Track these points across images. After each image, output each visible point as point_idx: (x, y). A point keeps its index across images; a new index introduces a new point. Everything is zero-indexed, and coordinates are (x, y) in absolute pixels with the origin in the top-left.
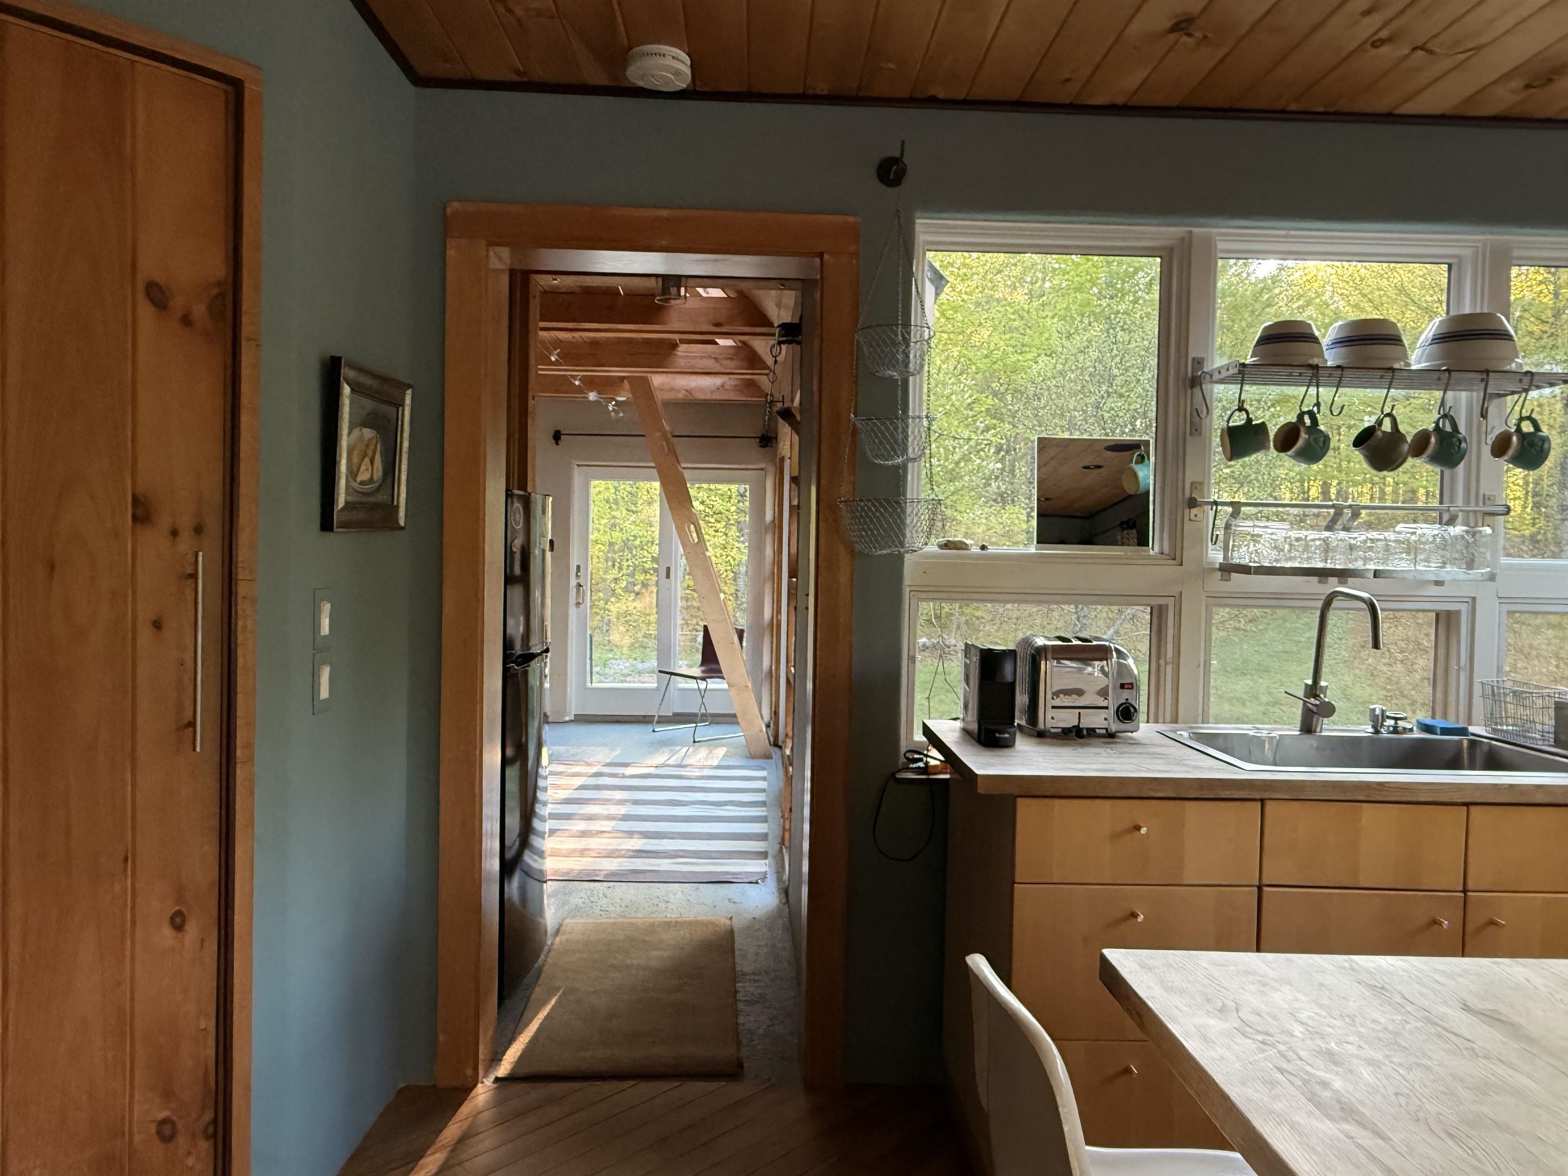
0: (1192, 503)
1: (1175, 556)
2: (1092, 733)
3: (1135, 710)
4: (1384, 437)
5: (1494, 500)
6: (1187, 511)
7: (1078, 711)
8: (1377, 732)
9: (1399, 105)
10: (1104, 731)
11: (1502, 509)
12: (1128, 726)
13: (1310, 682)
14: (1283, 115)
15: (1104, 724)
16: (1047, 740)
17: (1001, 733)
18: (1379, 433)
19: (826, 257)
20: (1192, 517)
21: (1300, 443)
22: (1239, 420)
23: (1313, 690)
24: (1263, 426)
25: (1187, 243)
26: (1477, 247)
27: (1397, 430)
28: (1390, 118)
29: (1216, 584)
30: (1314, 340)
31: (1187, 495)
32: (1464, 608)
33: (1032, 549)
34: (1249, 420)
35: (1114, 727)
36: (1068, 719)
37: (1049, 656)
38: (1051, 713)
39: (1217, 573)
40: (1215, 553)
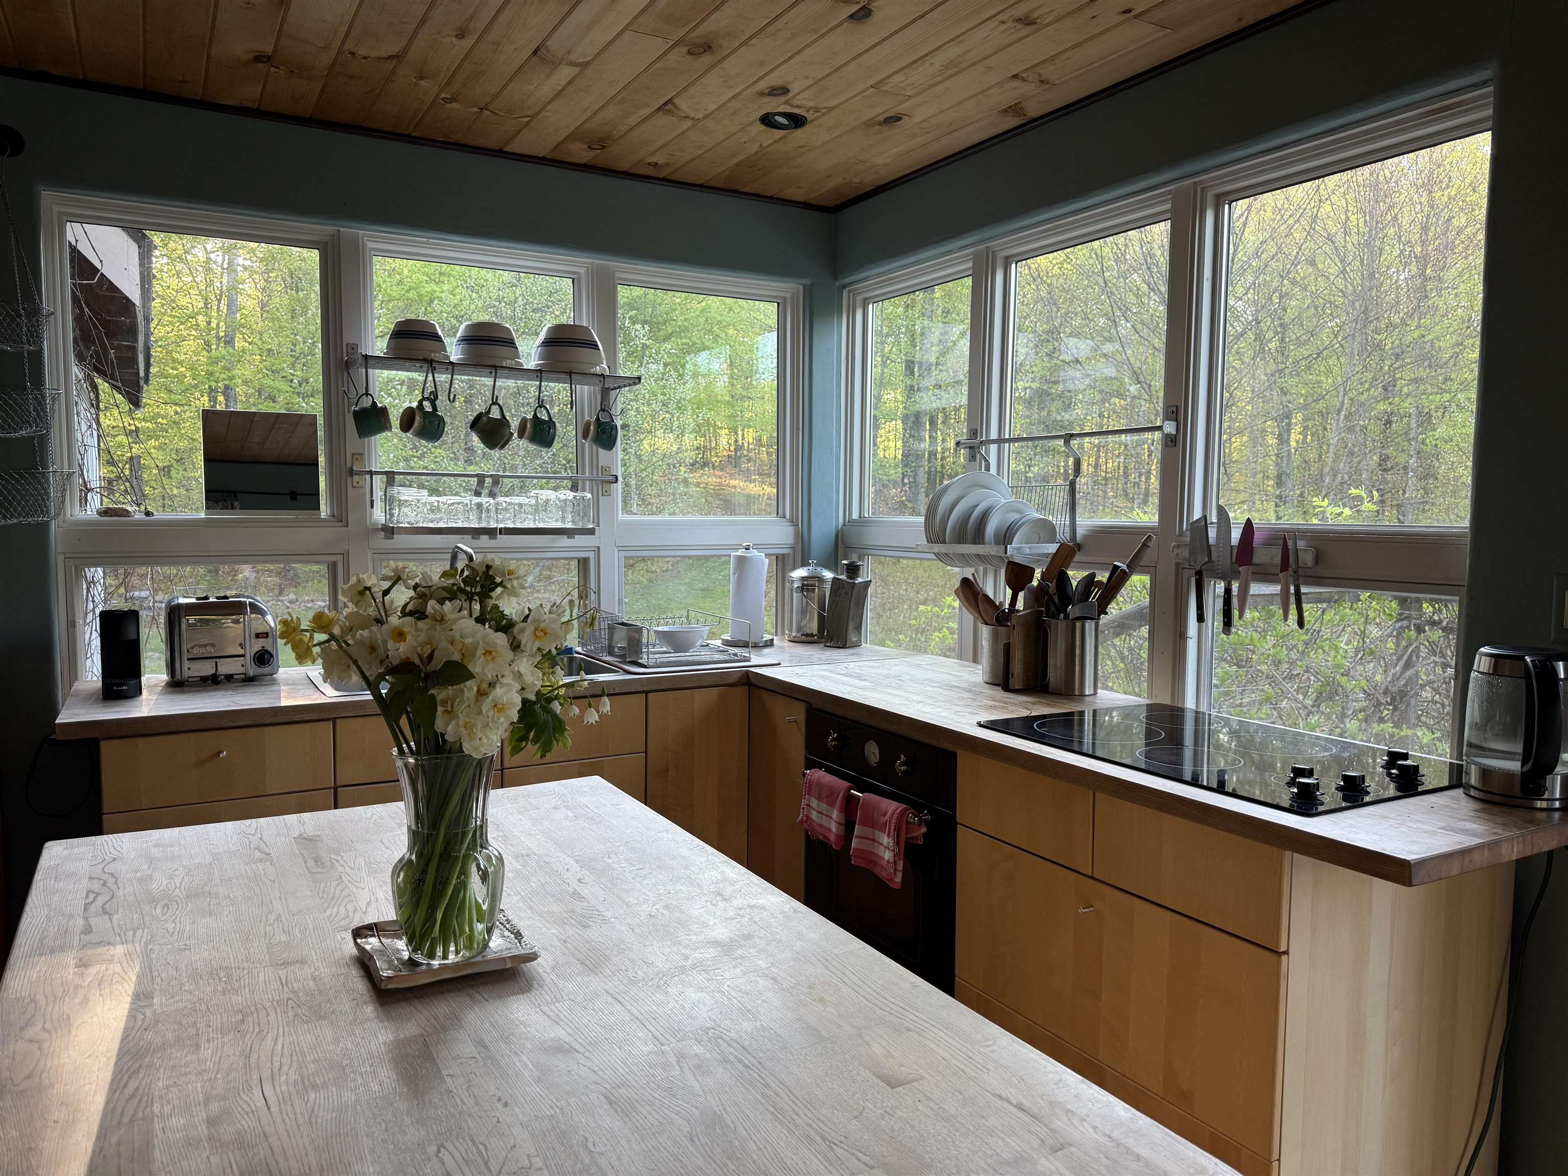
0: (351, 472)
1: (340, 517)
2: (229, 678)
3: (272, 656)
4: (487, 423)
5: (610, 471)
6: (349, 480)
7: (214, 660)
10: (243, 676)
11: (611, 478)
12: (266, 670)
14: (408, 139)
15: (242, 670)
17: (121, 685)
18: (485, 418)
20: (355, 484)
21: (416, 425)
22: (366, 403)
24: (387, 409)
25: (337, 239)
26: (588, 268)
27: (503, 416)
28: (500, 153)
29: (380, 541)
30: (438, 338)
31: (349, 464)
32: (591, 555)
33: (202, 515)
34: (374, 404)
35: (253, 671)
36: (207, 669)
37: (182, 613)
38: (188, 664)
39: (382, 534)
40: (378, 515)
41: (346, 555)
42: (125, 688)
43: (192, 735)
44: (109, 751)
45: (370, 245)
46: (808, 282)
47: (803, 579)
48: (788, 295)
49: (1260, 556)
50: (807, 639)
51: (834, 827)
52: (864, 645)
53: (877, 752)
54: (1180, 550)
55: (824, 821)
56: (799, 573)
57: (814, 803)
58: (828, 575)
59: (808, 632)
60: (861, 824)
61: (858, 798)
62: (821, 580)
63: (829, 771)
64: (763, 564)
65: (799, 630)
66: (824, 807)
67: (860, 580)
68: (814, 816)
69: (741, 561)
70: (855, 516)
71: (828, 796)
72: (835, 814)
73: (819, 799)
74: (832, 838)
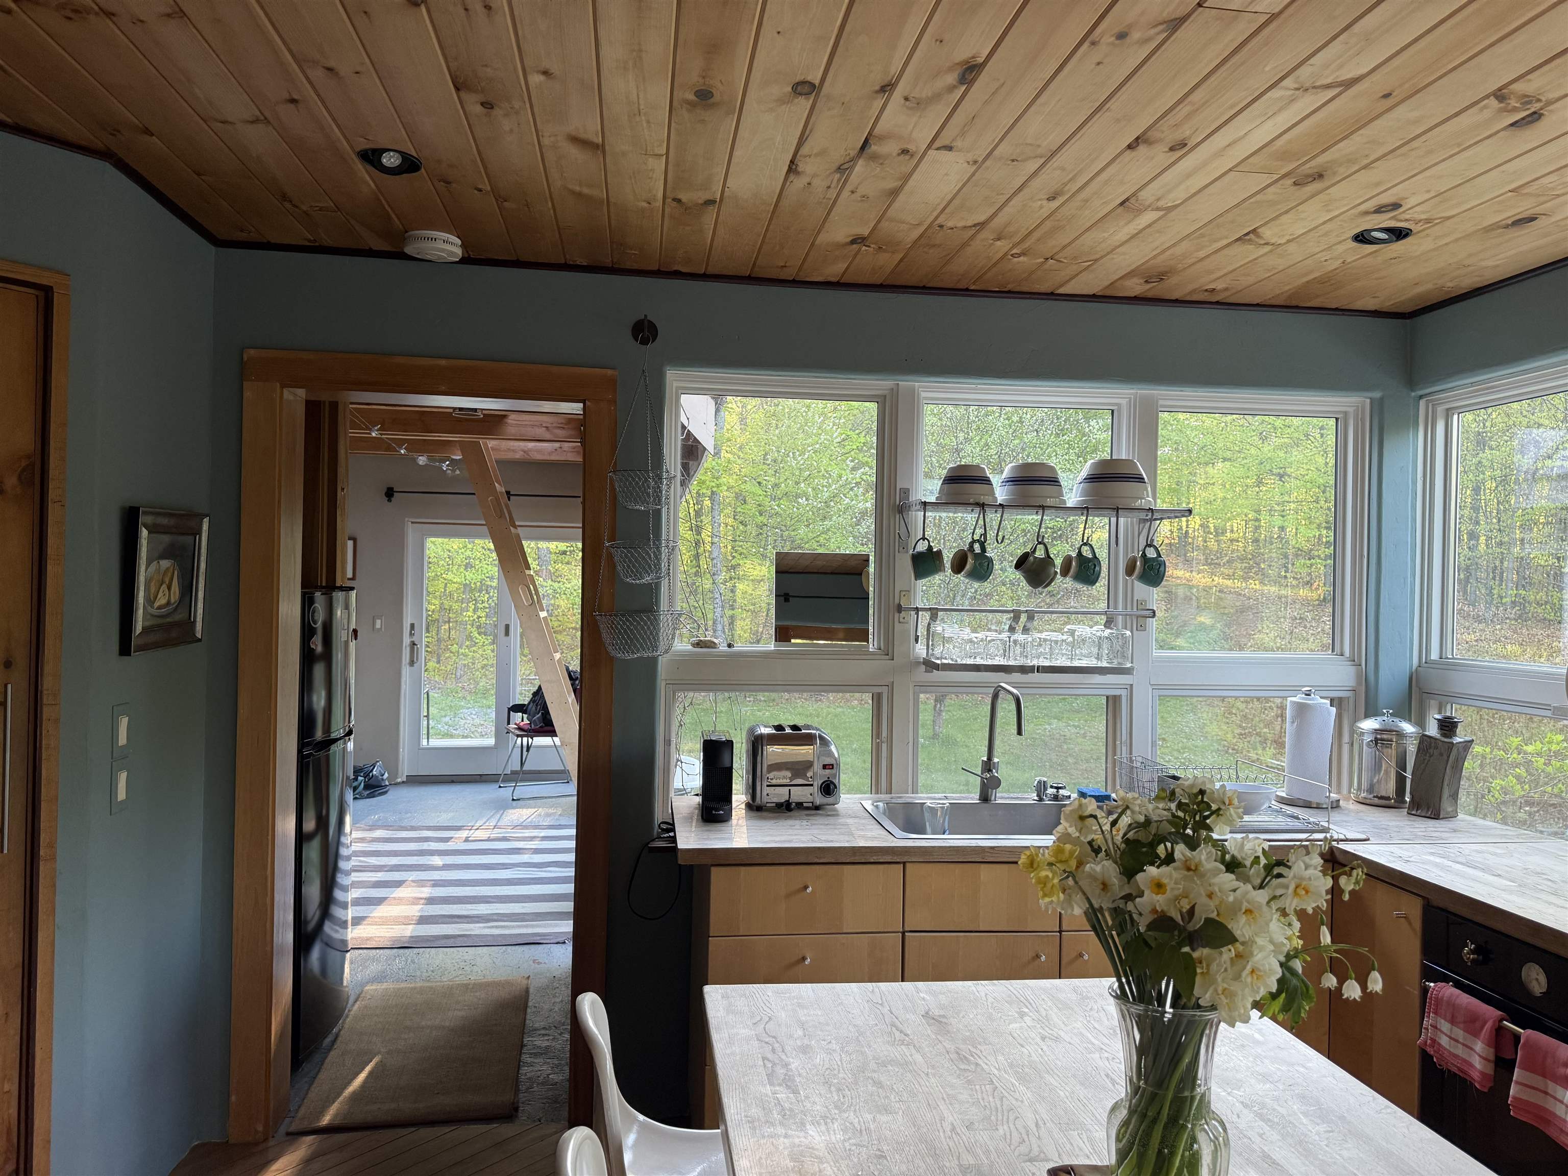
0: (899, 609)
1: (887, 651)
2: (800, 805)
3: (836, 787)
4: (1034, 562)
5: (1146, 605)
6: (897, 615)
7: (787, 788)
8: (1041, 800)
9: (1061, 286)
10: (810, 805)
11: (1148, 613)
12: (830, 800)
13: (985, 759)
14: (966, 292)
15: (810, 799)
17: (717, 810)
18: (1031, 558)
19: (588, 403)
20: (901, 620)
21: (968, 567)
22: (922, 547)
23: (988, 766)
24: (939, 553)
25: (895, 393)
26: (1130, 398)
27: (1049, 557)
28: (1052, 296)
29: (921, 675)
30: (987, 481)
31: (897, 601)
32: (1123, 693)
33: (772, 646)
34: (930, 548)
35: (819, 799)
36: (780, 796)
37: (765, 742)
38: (766, 790)
39: (923, 667)
40: (920, 650)
41: (891, 687)
42: (721, 812)
43: (783, 868)
44: (718, 876)
45: (923, 395)
46: (1377, 395)
47: (1376, 731)
48: (1351, 410)
50: (1383, 803)
51: (1477, 1063)
52: (1461, 816)
53: (1543, 978)
55: (1460, 1051)
56: (1369, 725)
57: (1445, 1026)
58: (1408, 728)
59: (1383, 794)
60: (1524, 1068)
61: (1517, 1037)
62: (1400, 734)
63: (1458, 985)
64: (1329, 713)
65: (1370, 790)
66: (1459, 1033)
67: (1457, 740)
68: (1444, 1041)
69: (1301, 709)
70: (1434, 656)
71: (1472, 1024)
72: (1479, 1046)
73: (1453, 1021)
74: (1476, 1075)
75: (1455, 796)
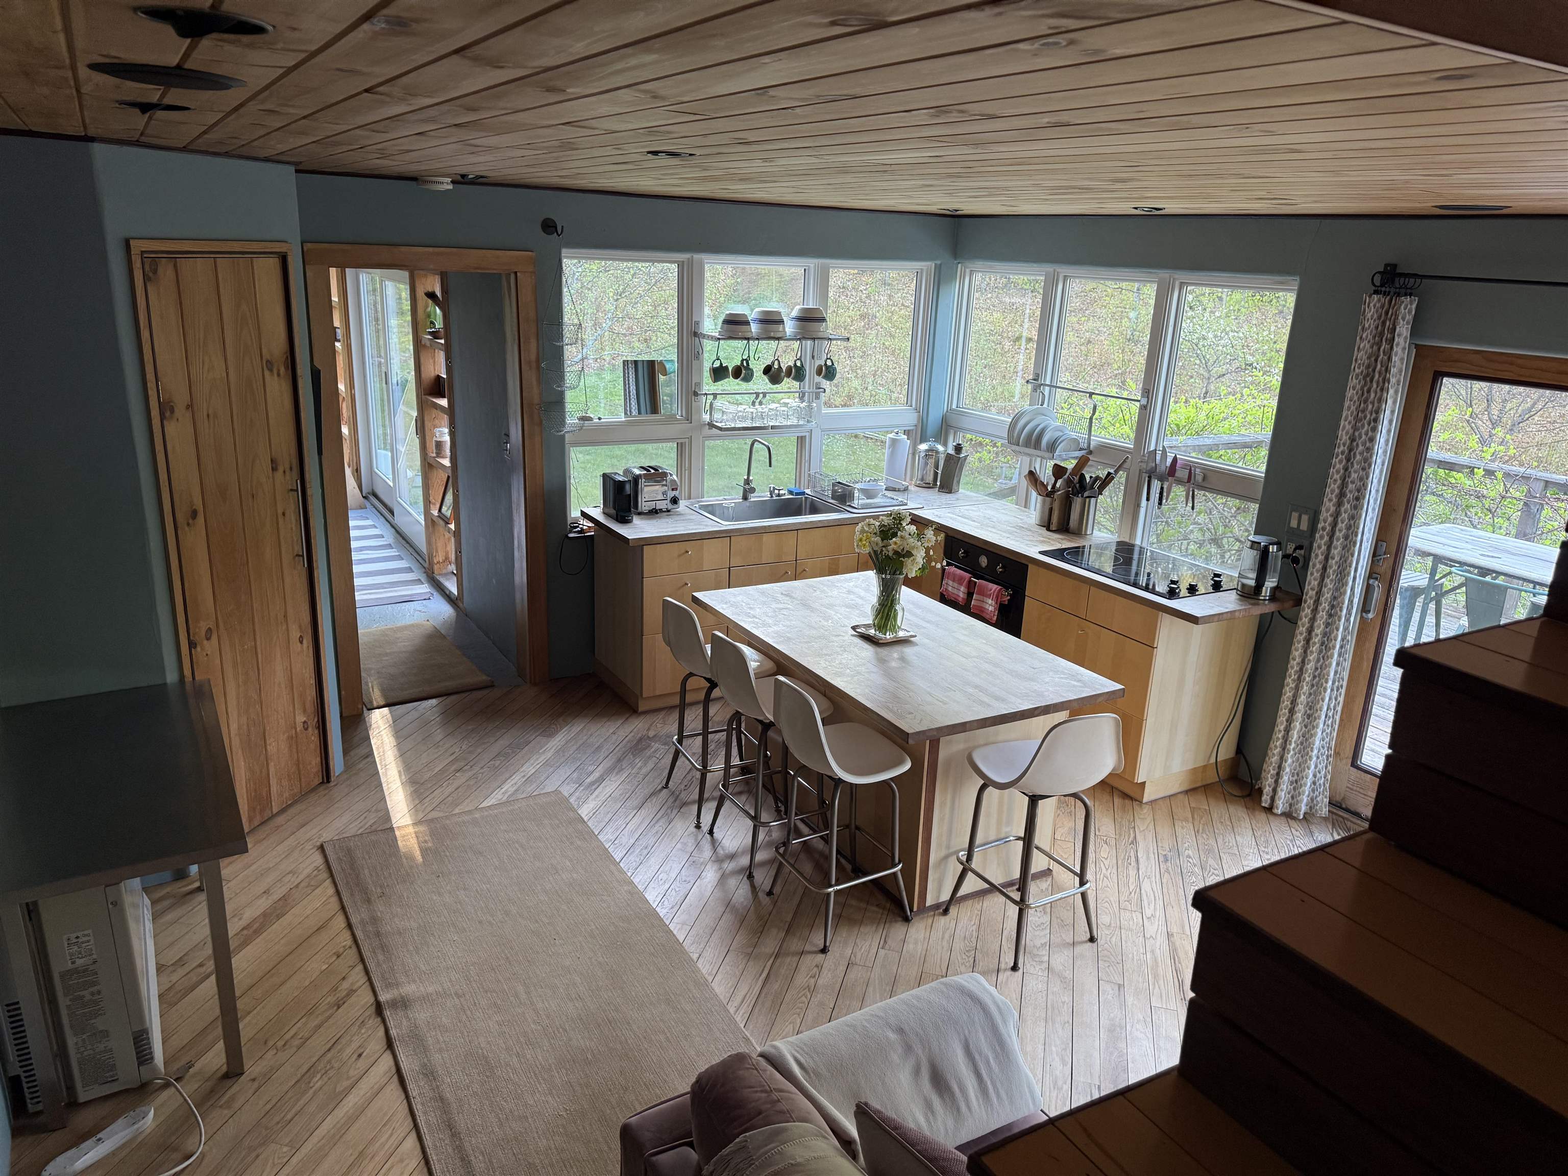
0: (696, 394)
1: (688, 418)
2: (662, 512)
3: (678, 500)
4: (773, 370)
5: (820, 386)
6: (693, 397)
7: (654, 502)
8: (772, 497)
10: (667, 510)
11: (824, 393)
13: (746, 477)
15: (666, 507)
16: (643, 516)
17: (626, 515)
18: (773, 367)
19: (518, 274)
20: (696, 400)
21: (742, 375)
22: (717, 364)
23: (747, 482)
24: (727, 367)
25: (691, 262)
26: (813, 266)
27: (780, 366)
29: (707, 431)
30: (747, 323)
31: (693, 389)
32: (807, 434)
34: (721, 364)
35: (670, 506)
36: (651, 505)
37: (642, 478)
38: (644, 504)
39: (707, 427)
40: (706, 417)
41: (688, 439)
43: (677, 543)
44: (646, 551)
45: (706, 261)
46: (938, 262)
47: (927, 451)
48: (925, 268)
49: (1179, 474)
50: (928, 486)
51: (961, 595)
52: (960, 490)
53: (986, 561)
54: (1142, 464)
55: (955, 592)
56: (923, 447)
57: (950, 583)
58: (941, 448)
59: (927, 482)
60: (977, 594)
61: (975, 583)
62: (937, 452)
63: (956, 566)
64: (907, 443)
65: (922, 480)
66: (956, 585)
67: (962, 455)
68: (950, 589)
69: (894, 442)
70: (954, 407)
71: (960, 581)
72: (962, 589)
73: (954, 581)
74: (960, 599)
75: (958, 482)
